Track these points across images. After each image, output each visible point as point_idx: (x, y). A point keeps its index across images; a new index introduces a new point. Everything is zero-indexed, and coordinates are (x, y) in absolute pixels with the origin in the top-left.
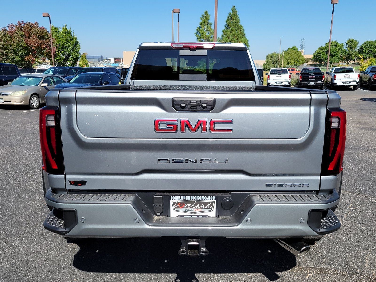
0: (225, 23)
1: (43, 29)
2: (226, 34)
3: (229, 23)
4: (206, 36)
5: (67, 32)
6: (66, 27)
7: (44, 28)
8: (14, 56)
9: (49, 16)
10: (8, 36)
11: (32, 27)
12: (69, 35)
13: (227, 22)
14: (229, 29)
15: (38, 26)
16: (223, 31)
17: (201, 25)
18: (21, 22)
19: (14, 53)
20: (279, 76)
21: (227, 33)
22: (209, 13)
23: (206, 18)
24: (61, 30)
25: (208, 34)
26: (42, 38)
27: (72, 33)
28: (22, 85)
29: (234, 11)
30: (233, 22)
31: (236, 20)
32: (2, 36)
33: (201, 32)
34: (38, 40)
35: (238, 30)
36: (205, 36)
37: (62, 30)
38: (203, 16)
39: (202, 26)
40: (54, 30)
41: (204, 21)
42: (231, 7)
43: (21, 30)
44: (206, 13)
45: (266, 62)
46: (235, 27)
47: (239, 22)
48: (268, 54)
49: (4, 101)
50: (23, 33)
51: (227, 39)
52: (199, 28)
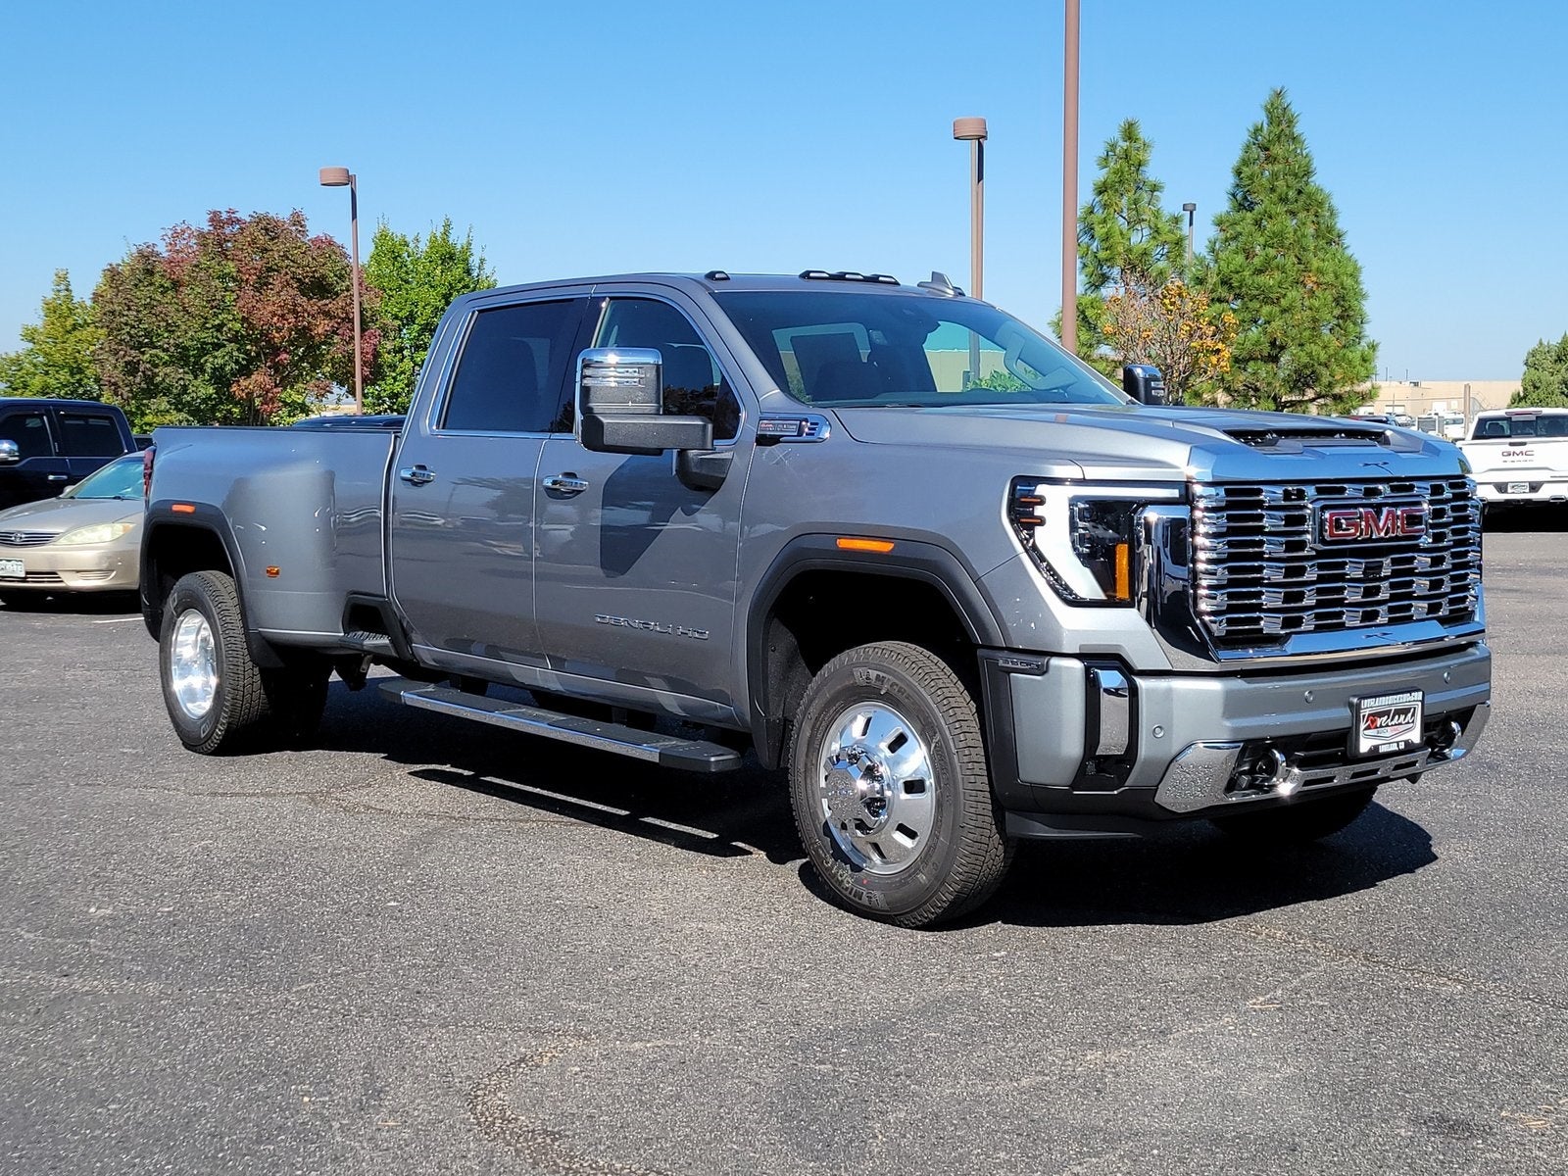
0: (1230, 180)
1: (327, 245)
2: (1235, 238)
3: (1251, 178)
4: (1129, 250)
5: (449, 257)
6: (446, 233)
7: (330, 243)
8: (186, 377)
9: (349, 180)
10: (162, 286)
11: (272, 239)
12: (458, 271)
13: (1238, 173)
14: (1251, 210)
15: (304, 233)
16: (1219, 223)
17: (1100, 193)
18: (224, 216)
19: (187, 364)
20: (1517, 449)
21: (1238, 228)
22: (1143, 133)
23: (1127, 156)
24: (424, 246)
25: (1139, 238)
26: (319, 288)
27: (474, 261)
28: (119, 498)
29: (1279, 115)
30: (1275, 176)
31: (1290, 160)
32: (136, 285)
33: (1100, 231)
34: (301, 300)
35: (1302, 215)
36: (1121, 249)
37: (425, 249)
38: (1113, 146)
39: (1106, 197)
40: (391, 251)
41: (1119, 172)
42: (1265, 98)
43: (224, 254)
44: (1129, 132)
45: (1525, 389)
46: (1284, 200)
47: (1308, 173)
48: (1535, 345)
49: (27, 573)
50: (231, 267)
51: (1240, 258)
52: (1092, 212)
